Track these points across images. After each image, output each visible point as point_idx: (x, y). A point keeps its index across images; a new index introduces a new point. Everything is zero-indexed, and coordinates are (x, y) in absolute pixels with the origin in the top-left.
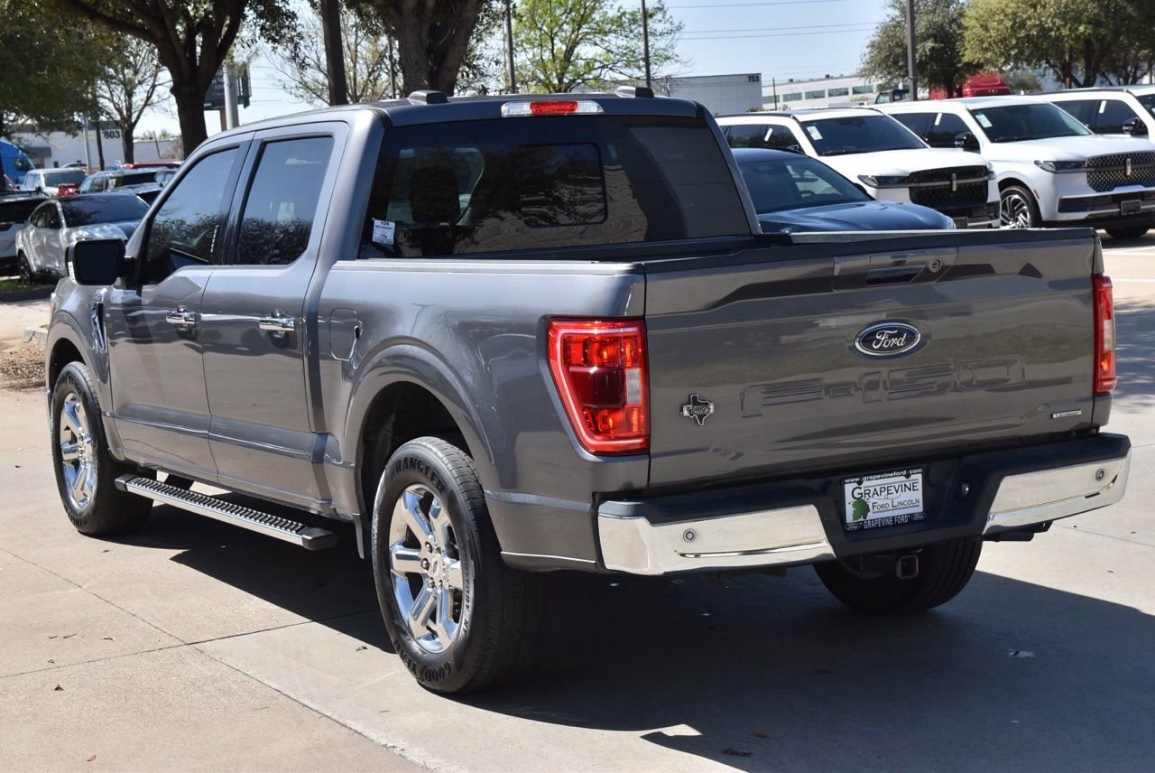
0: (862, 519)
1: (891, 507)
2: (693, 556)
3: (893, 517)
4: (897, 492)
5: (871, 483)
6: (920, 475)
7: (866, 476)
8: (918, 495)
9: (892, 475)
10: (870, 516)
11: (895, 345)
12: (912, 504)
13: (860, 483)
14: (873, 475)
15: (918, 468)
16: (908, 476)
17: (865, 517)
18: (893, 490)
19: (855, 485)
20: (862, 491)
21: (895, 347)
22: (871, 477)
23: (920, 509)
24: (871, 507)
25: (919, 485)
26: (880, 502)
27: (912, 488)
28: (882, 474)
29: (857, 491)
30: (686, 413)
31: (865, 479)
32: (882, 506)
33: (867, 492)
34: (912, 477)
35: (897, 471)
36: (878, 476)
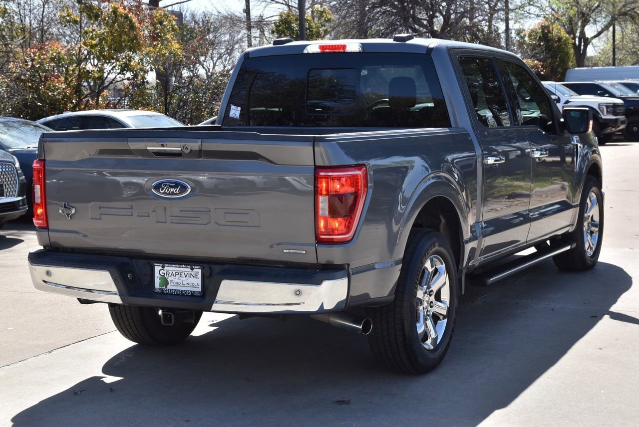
0: (164, 288)
1: (181, 285)
2: (64, 287)
3: (182, 291)
4: (186, 277)
5: (170, 269)
6: (200, 270)
7: (167, 264)
8: (199, 281)
9: (181, 266)
10: (169, 287)
11: (173, 192)
12: (194, 285)
13: (163, 267)
14: (170, 264)
15: (199, 266)
16: (192, 269)
17: (166, 287)
18: (183, 275)
19: (161, 268)
20: (165, 272)
21: (173, 194)
22: (169, 265)
23: (199, 289)
24: (169, 282)
25: (200, 276)
26: (175, 280)
27: (195, 276)
28: (176, 264)
29: (162, 271)
30: (60, 211)
31: (166, 265)
32: (177, 283)
33: (168, 273)
34: (195, 270)
35: (185, 265)
36: (174, 266)
